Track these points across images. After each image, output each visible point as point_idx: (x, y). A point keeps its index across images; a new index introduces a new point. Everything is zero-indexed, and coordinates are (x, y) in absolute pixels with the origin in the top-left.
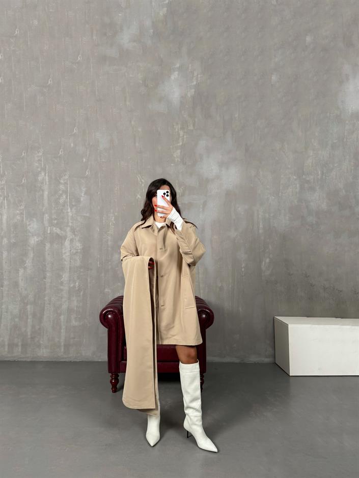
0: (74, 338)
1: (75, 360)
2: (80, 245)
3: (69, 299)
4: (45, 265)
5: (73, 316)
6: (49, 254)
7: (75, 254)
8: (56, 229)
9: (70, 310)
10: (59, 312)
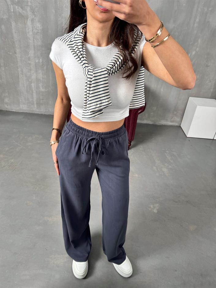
0: (43, 99)
1: (46, 114)
2: (39, 26)
3: (36, 71)
4: (14, 42)
5: (40, 85)
6: (15, 32)
7: (37, 34)
8: (18, 8)
9: (38, 80)
10: (30, 80)
